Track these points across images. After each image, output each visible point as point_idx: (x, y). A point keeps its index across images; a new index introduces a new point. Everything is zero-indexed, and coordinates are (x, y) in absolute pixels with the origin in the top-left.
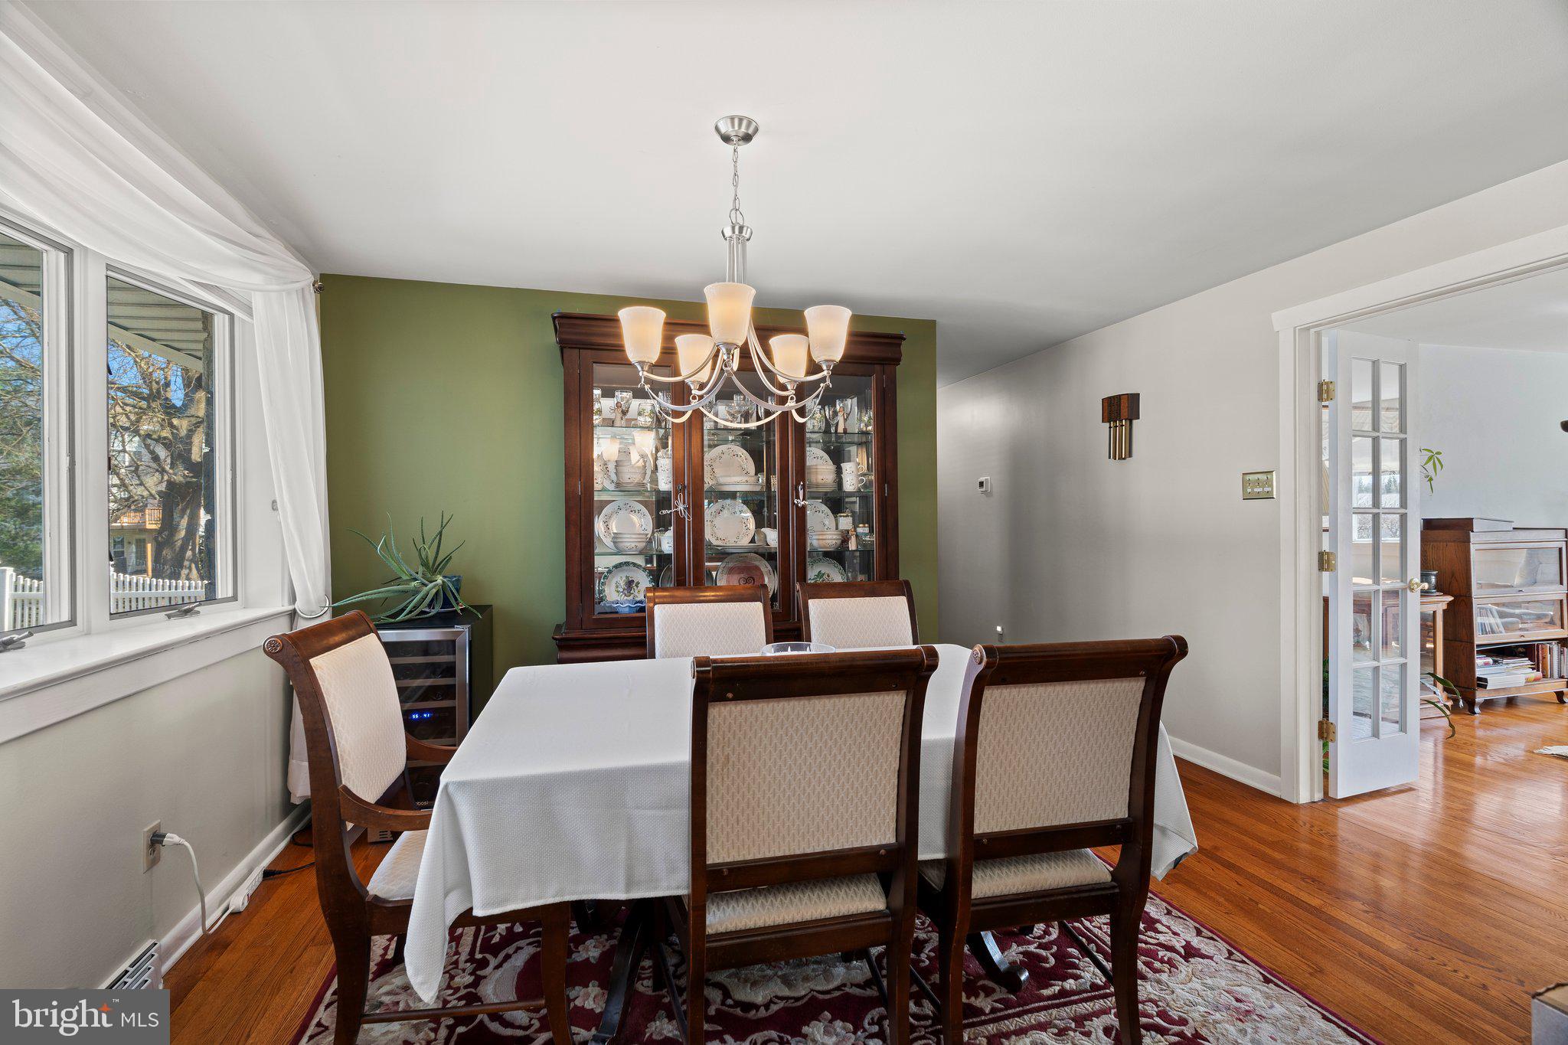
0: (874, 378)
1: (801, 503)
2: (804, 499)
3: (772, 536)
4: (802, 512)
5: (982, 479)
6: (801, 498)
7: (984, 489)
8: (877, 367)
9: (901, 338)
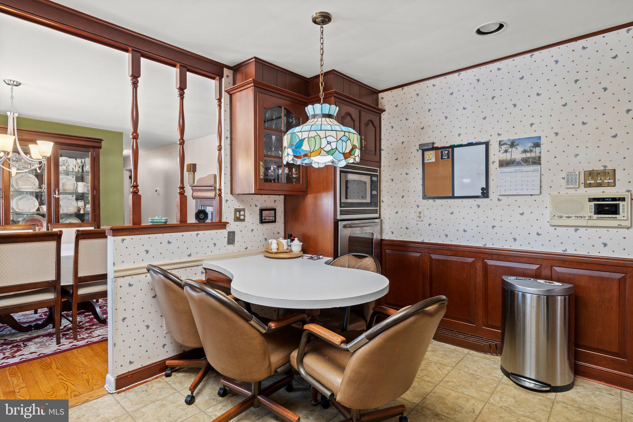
0: (90, 153)
1: (57, 196)
2: (58, 195)
3: (44, 208)
4: (57, 200)
5: (157, 189)
6: (57, 195)
7: (157, 193)
8: (92, 149)
9: (101, 140)
